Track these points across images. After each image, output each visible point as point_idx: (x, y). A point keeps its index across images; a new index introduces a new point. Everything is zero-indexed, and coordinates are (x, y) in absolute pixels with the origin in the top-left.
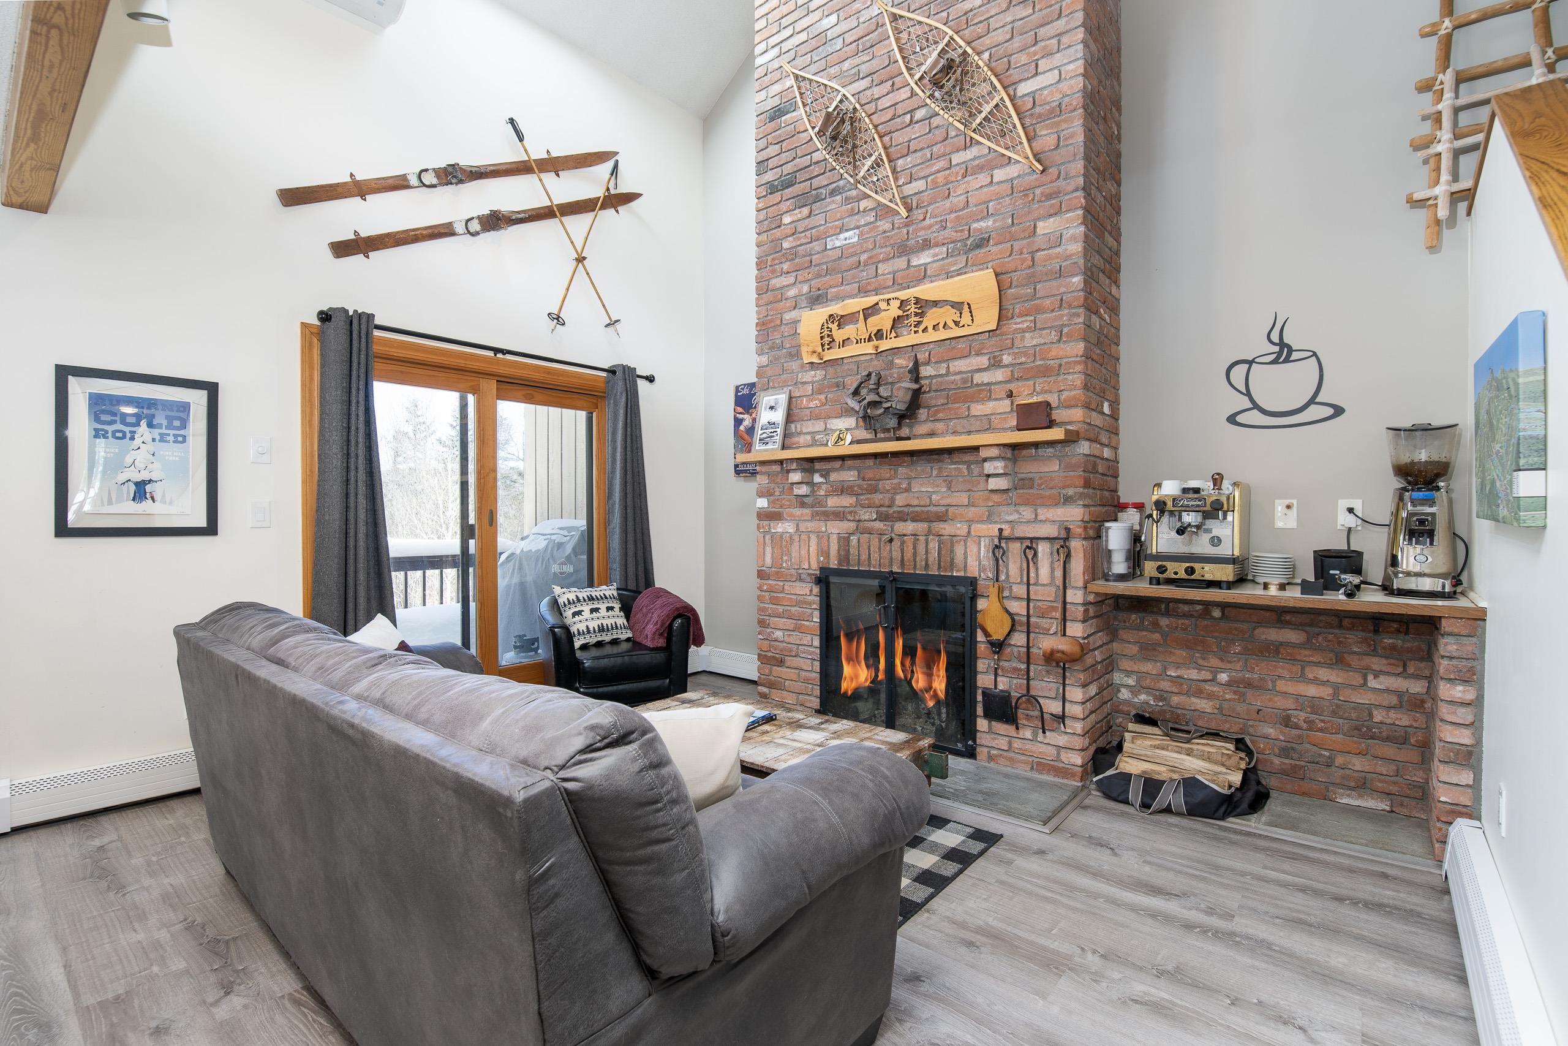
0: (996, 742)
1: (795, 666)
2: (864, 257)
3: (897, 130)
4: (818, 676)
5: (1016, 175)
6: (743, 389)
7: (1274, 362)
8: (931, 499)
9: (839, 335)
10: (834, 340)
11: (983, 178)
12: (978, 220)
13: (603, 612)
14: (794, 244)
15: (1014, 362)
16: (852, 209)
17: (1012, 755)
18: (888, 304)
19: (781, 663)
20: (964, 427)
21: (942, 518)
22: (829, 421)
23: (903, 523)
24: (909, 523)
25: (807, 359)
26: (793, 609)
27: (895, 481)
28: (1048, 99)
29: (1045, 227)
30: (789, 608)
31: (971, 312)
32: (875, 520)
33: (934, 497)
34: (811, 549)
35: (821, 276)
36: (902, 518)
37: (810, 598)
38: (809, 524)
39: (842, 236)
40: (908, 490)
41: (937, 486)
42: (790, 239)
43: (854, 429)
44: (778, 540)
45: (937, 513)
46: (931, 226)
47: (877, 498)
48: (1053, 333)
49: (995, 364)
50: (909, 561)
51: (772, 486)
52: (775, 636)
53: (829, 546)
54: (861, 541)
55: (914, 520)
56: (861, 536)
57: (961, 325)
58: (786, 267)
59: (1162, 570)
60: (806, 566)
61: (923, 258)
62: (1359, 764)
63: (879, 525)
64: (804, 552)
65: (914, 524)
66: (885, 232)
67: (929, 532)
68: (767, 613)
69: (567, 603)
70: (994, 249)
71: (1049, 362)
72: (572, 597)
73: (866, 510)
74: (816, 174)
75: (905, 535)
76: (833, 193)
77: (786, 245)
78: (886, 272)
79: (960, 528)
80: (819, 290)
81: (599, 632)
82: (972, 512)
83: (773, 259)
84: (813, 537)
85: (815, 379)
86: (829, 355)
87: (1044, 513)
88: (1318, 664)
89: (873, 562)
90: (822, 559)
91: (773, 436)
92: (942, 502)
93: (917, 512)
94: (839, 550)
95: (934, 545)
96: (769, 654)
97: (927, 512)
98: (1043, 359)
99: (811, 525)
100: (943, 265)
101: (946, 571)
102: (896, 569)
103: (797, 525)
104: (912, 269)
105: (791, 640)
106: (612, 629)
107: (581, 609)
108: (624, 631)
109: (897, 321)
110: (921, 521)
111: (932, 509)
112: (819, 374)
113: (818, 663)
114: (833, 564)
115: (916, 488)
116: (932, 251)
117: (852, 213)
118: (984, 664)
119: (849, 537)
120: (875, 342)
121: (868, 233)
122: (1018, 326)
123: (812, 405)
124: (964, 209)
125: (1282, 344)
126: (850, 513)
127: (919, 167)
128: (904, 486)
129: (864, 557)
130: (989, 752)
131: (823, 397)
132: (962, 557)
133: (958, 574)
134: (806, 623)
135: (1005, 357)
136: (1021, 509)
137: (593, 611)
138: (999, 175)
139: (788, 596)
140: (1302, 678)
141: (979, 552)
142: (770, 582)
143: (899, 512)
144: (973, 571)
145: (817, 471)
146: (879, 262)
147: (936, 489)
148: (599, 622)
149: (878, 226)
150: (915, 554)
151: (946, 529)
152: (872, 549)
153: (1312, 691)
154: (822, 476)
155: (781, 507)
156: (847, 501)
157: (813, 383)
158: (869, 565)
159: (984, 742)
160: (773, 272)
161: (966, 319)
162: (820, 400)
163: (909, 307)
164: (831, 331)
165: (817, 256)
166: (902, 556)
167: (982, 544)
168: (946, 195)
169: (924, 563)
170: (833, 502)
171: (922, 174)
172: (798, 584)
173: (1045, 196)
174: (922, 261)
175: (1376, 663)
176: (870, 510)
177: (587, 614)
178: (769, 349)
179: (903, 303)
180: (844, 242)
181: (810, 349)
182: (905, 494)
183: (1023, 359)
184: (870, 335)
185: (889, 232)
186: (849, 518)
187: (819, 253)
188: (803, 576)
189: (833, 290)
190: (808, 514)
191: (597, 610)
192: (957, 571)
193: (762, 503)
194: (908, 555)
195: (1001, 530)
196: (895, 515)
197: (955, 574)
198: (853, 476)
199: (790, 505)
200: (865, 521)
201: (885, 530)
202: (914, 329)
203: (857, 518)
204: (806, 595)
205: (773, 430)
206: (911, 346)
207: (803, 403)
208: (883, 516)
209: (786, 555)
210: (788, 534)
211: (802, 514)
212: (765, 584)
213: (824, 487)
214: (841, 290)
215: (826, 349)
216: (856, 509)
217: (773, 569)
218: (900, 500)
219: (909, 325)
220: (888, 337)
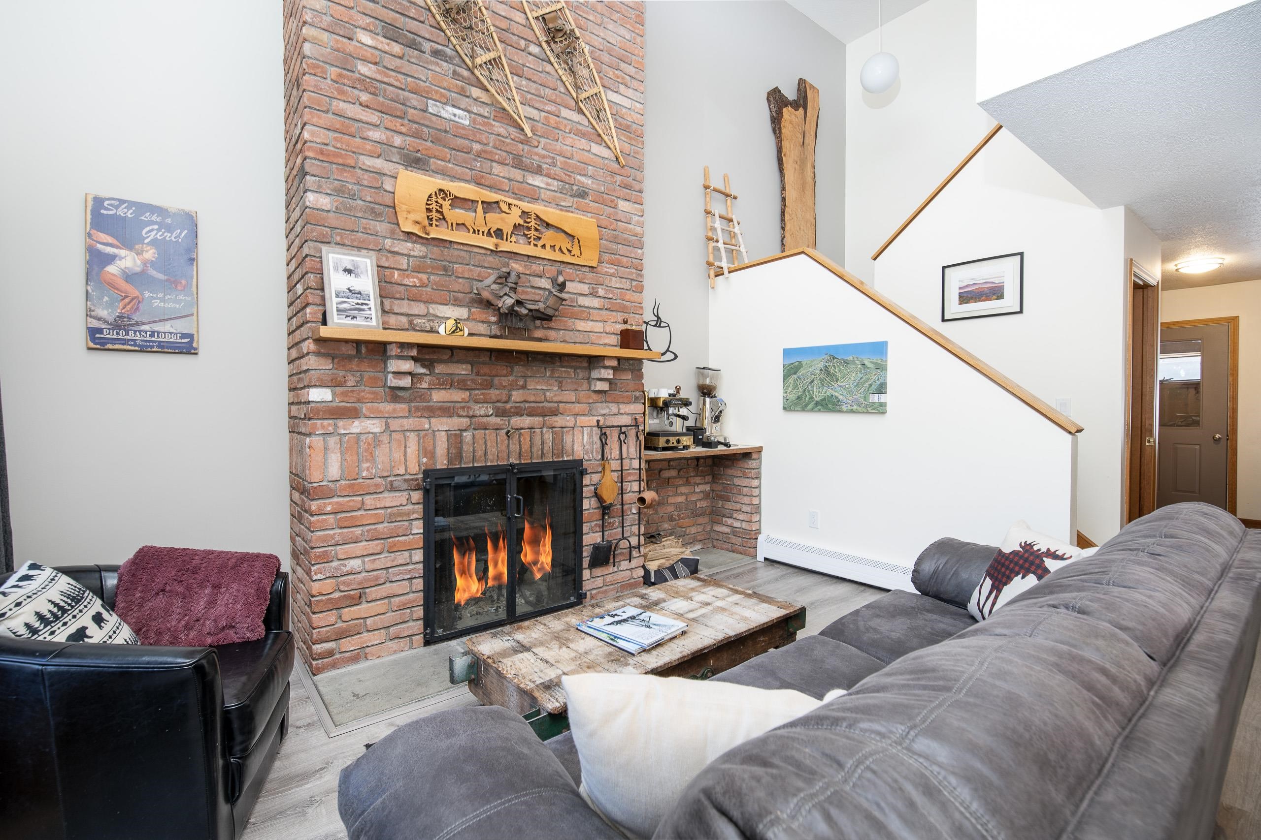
0: (596, 583)
1: (385, 595)
2: (476, 147)
3: (511, 46)
4: (421, 595)
5: (606, 156)
6: (117, 207)
7: (655, 326)
8: (545, 396)
9: (456, 215)
10: (444, 219)
11: (583, 143)
12: (580, 175)
14: (379, 77)
15: (605, 296)
16: (462, 88)
17: (605, 588)
18: (510, 208)
19: (357, 600)
20: (571, 338)
21: (555, 413)
22: (434, 306)
23: (518, 418)
24: (525, 417)
25: (408, 227)
26: (380, 527)
27: (511, 378)
28: (625, 117)
29: (623, 205)
30: (373, 527)
31: (580, 246)
32: (492, 415)
33: (548, 394)
34: (408, 450)
35: (421, 138)
36: (519, 412)
37: (406, 508)
38: (405, 421)
39: (450, 109)
40: (524, 387)
41: (551, 385)
42: (373, 67)
43: (465, 320)
44: (351, 445)
45: (550, 408)
46: (544, 157)
47: (494, 393)
48: (628, 283)
49: (593, 294)
50: (526, 452)
51: (342, 373)
52: (348, 568)
53: (434, 444)
54: (477, 437)
55: (530, 415)
56: (476, 432)
57: (572, 254)
58: (364, 97)
59: (668, 441)
60: (402, 472)
61: (537, 181)
62: (693, 530)
63: (494, 420)
64: (398, 455)
65: (530, 418)
66: (499, 135)
67: (544, 423)
68: (333, 542)
70: (592, 204)
71: (625, 303)
73: (481, 405)
74: (412, 15)
75: (522, 429)
76: (436, 53)
77: (364, 69)
78: (502, 175)
79: (569, 421)
80: (418, 151)
82: (577, 407)
83: (340, 75)
84: (412, 437)
85: (412, 253)
86: (435, 233)
87: (624, 408)
88: (681, 485)
89: (490, 457)
90: (425, 460)
91: (363, 310)
92: (555, 399)
93: (533, 407)
94: (448, 449)
95: (548, 436)
96: (337, 595)
97: (543, 407)
98: (622, 300)
99: (408, 423)
100: (555, 197)
101: (558, 457)
102: (514, 460)
103: (387, 424)
104: (526, 185)
105: (378, 565)
109: (516, 227)
110: (536, 416)
111: (547, 405)
112: (419, 250)
113: (421, 581)
114: (441, 463)
115: (531, 385)
116: (545, 179)
117: (463, 93)
118: (587, 526)
119: (461, 436)
121: (480, 124)
122: (608, 270)
123: (407, 281)
124: (569, 159)
125: (657, 316)
126: (463, 408)
127: (534, 97)
128: (521, 383)
129: (480, 453)
130: (591, 594)
131: (424, 277)
132: (571, 444)
133: (569, 459)
134: (400, 539)
135: (600, 290)
136: (610, 405)
138: (596, 149)
139: (370, 512)
140: (677, 494)
141: (583, 439)
142: (336, 499)
143: (516, 407)
144: (578, 454)
145: (422, 361)
146: (494, 161)
147: (549, 388)
149: (493, 126)
150: (531, 446)
151: (559, 421)
152: (489, 444)
153: (680, 499)
154: (424, 366)
155: (359, 401)
156: (458, 395)
157: (409, 256)
158: (486, 461)
159: (588, 588)
160: (341, 92)
161: (576, 251)
162: (420, 280)
163: (529, 220)
164: (441, 207)
165: (414, 111)
166: (520, 449)
167: (585, 433)
168: (557, 138)
169: (540, 452)
170: (438, 396)
171: (537, 105)
172: (386, 494)
173: (624, 184)
174: (536, 183)
175: (698, 480)
176: (485, 405)
178: (335, 190)
179: (525, 214)
180: (453, 118)
181: (413, 217)
182: (521, 391)
183: (611, 296)
184: (489, 230)
185: (503, 137)
186: (461, 413)
187: (415, 108)
188: (396, 484)
189: (439, 162)
190: (402, 410)
192: (567, 456)
193: (323, 395)
194: (526, 447)
195: (598, 421)
196: (512, 410)
197: (566, 459)
198: (466, 370)
199: (374, 399)
200: (480, 416)
201: (503, 425)
202: (533, 242)
203: (471, 413)
204: (401, 505)
205: (360, 302)
206: (528, 256)
207: (393, 276)
208: (500, 411)
209: (367, 461)
210: (371, 435)
211: (394, 410)
212: (330, 503)
213: (427, 378)
214: (448, 167)
215: (434, 225)
216: (468, 404)
217: (343, 482)
218: (517, 396)
219: (529, 236)
220: (509, 240)
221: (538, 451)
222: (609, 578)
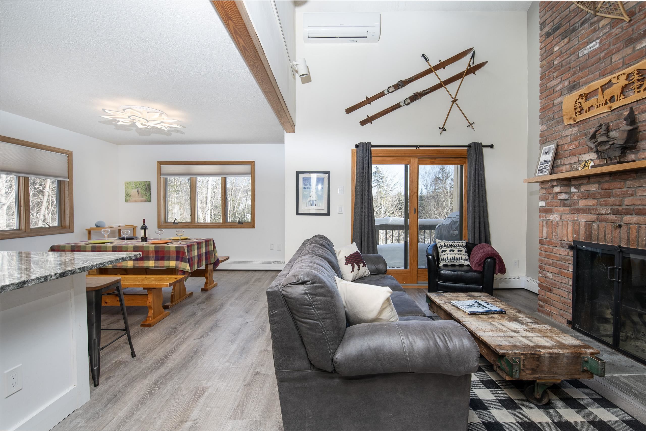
1: (558, 294)
2: (603, 55)
4: (571, 301)
10: (583, 109)
13: (456, 252)
14: (560, 60)
16: (595, 29)
18: (618, 79)
19: (550, 290)
22: (581, 156)
23: (630, 216)
24: (634, 216)
25: (567, 123)
26: (558, 262)
27: (624, 189)
30: (556, 261)
32: (610, 214)
34: (568, 230)
35: (576, 73)
36: (629, 212)
37: (567, 257)
39: (589, 47)
40: (633, 195)
42: (558, 58)
43: (594, 159)
44: (550, 224)
47: (611, 200)
50: (633, 240)
51: (547, 194)
52: (547, 276)
53: (579, 228)
54: (600, 226)
55: (637, 214)
56: (600, 223)
58: (555, 74)
60: (566, 239)
61: (644, 43)
63: (612, 217)
64: (564, 231)
65: (637, 217)
66: (616, 35)
68: (544, 263)
69: (440, 246)
73: (603, 208)
74: (572, 17)
75: (631, 224)
76: (582, 24)
77: (555, 63)
78: (617, 59)
80: (575, 81)
81: (453, 260)
83: (549, 72)
84: (570, 223)
85: (572, 133)
86: (580, 118)
89: (607, 240)
90: (575, 235)
91: (546, 168)
93: (640, 209)
94: (585, 231)
96: (544, 285)
99: (568, 216)
102: (623, 245)
103: (561, 216)
104: (636, 52)
105: (556, 279)
106: (459, 259)
107: (446, 249)
108: (466, 261)
110: (643, 215)
112: (575, 129)
113: (571, 295)
114: (582, 239)
115: (639, 193)
117: (595, 31)
119: (592, 224)
120: (610, 104)
121: (605, 39)
123: (570, 148)
126: (593, 209)
128: (630, 192)
129: (601, 236)
131: (576, 143)
134: (565, 271)
137: (451, 251)
139: (555, 255)
142: (546, 246)
143: (626, 209)
145: (573, 186)
146: (613, 54)
148: (453, 256)
149: (612, 33)
150: (638, 237)
152: (607, 232)
154: (576, 188)
155: (552, 206)
156: (591, 202)
157: (570, 135)
158: (605, 241)
160: (549, 79)
162: (575, 145)
163: (633, 77)
164: (581, 104)
165: (573, 63)
166: (628, 237)
170: (582, 203)
172: (561, 249)
174: (644, 45)
176: (606, 207)
177: (448, 252)
178: (547, 121)
179: (628, 75)
180: (590, 50)
181: (568, 117)
182: (632, 198)
184: (606, 101)
185: (619, 34)
186: (592, 212)
187: (574, 61)
188: (564, 245)
189: (583, 79)
190: (567, 210)
191: (453, 251)
193: (542, 204)
194: (633, 236)
196: (623, 211)
198: (595, 187)
199: (557, 205)
200: (603, 214)
201: (616, 220)
202: (636, 90)
203: (597, 212)
204: (565, 255)
205: (546, 165)
206: (637, 101)
207: (565, 148)
208: (615, 211)
209: (555, 232)
210: (556, 221)
211: (564, 210)
212: (543, 247)
213: (577, 194)
214: (588, 78)
215: (578, 115)
216: (597, 207)
217: (548, 240)
218: (627, 201)
220: (619, 99)
221: (643, 241)
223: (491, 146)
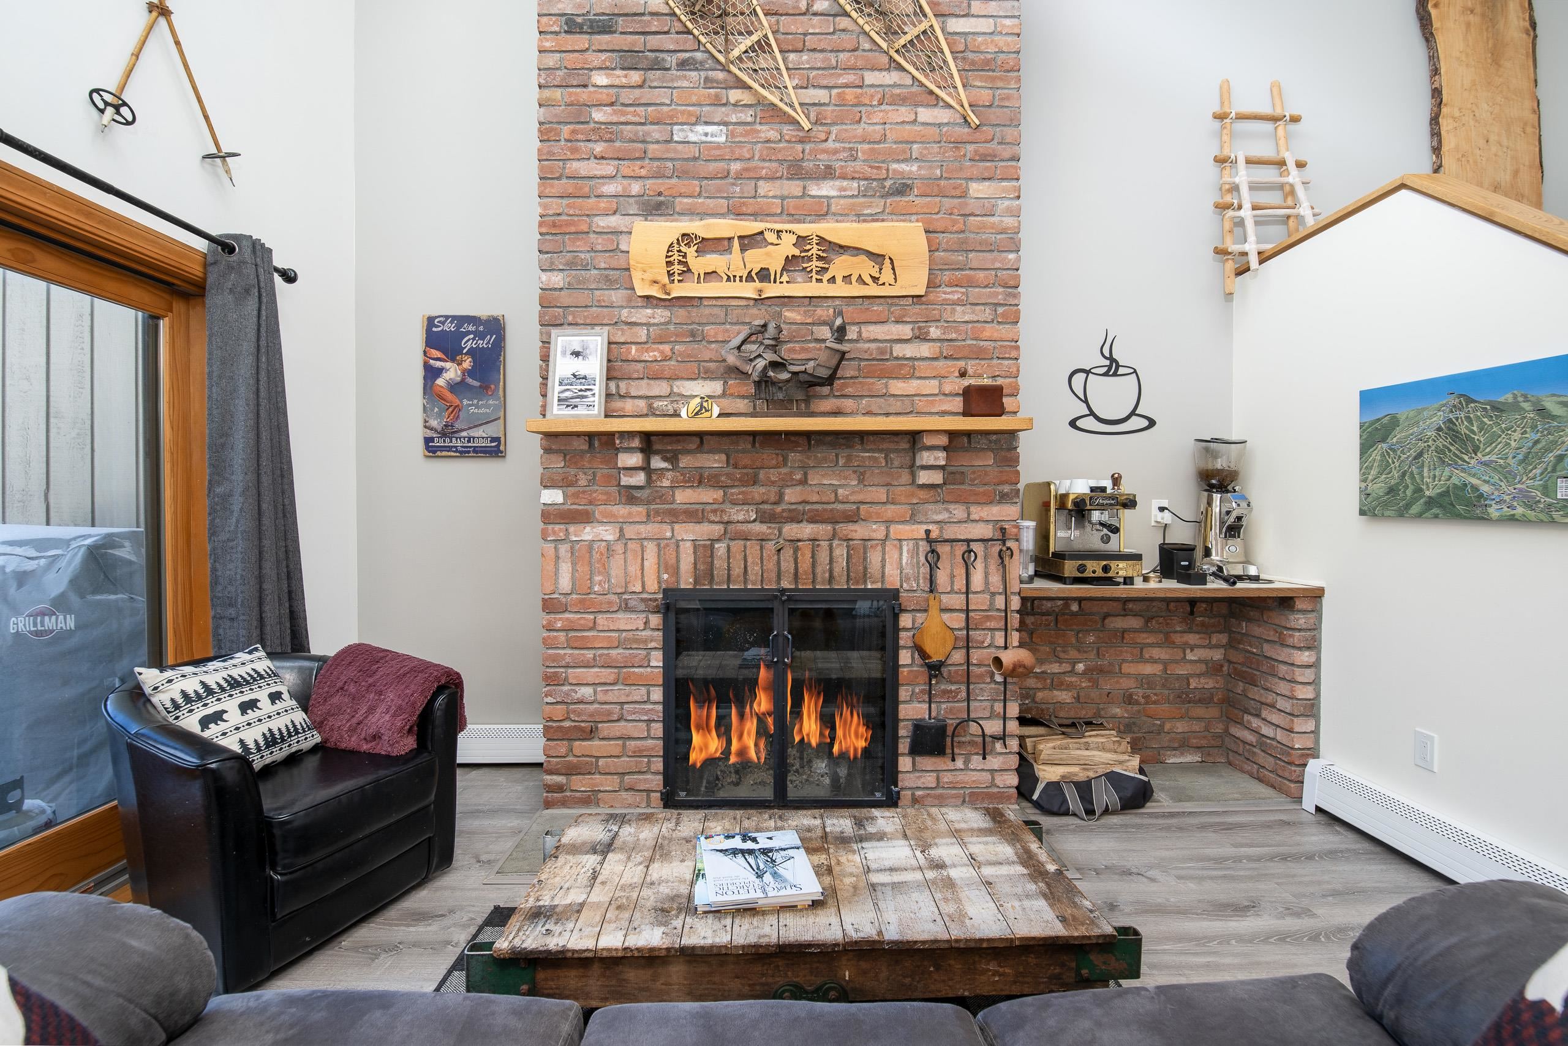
0: (922, 780)
1: (618, 734)
2: (735, 167)
3: (787, 14)
4: (660, 743)
5: (946, 121)
6: (443, 323)
7: (1106, 374)
8: (836, 494)
9: (700, 264)
10: (689, 270)
11: (904, 113)
12: (898, 161)
13: (265, 704)
14: (615, 119)
15: (943, 337)
16: (717, 96)
17: (940, 791)
18: (779, 237)
19: (590, 733)
20: (880, 408)
21: (853, 518)
22: (678, 383)
23: (794, 526)
24: (804, 525)
25: (642, 290)
26: (613, 652)
27: (784, 470)
28: (983, 48)
29: (977, 189)
30: (606, 652)
31: (893, 269)
32: (754, 521)
33: (840, 491)
34: (646, 563)
35: (664, 176)
36: (795, 517)
37: (644, 633)
38: (642, 528)
39: (700, 129)
40: (804, 482)
41: (846, 478)
42: (608, 109)
43: (719, 397)
44: (583, 554)
45: (844, 512)
46: (836, 152)
47: (758, 492)
48: (988, 311)
49: (921, 337)
50: (805, 572)
51: (573, 471)
52: (579, 695)
53: (678, 557)
54: (733, 549)
55: (812, 521)
56: (732, 544)
57: (880, 282)
58: (599, 148)
59: (1082, 569)
60: (638, 589)
61: (826, 189)
62: (1181, 727)
63: (759, 527)
64: (634, 569)
65: (812, 526)
66: (768, 141)
67: (834, 535)
68: (563, 663)
69: (180, 701)
70: (918, 200)
71: (982, 343)
72: (192, 685)
73: (739, 508)
74: (654, 29)
75: (799, 540)
76: (683, 65)
77: (598, 115)
78: (771, 194)
79: (877, 531)
80: (660, 194)
81: (268, 746)
82: (890, 511)
83: (573, 132)
84: (651, 548)
85: (652, 321)
86: (678, 291)
87: (977, 512)
88: (1151, 645)
89: (751, 577)
90: (666, 576)
91: (586, 397)
92: (852, 498)
93: (817, 510)
94: (695, 564)
95: (840, 552)
96: (567, 724)
97: (832, 510)
98: (976, 339)
99: (646, 529)
100: (853, 205)
101: (857, 583)
102: (786, 584)
103: (621, 530)
104: (808, 199)
105: (610, 697)
106: (290, 736)
107: (218, 707)
108: (309, 734)
109: (790, 261)
110: (822, 522)
111: (840, 507)
112: (661, 315)
113: (660, 726)
114: (686, 582)
115: (814, 479)
116: (838, 183)
117: (717, 103)
118: (907, 691)
119: (711, 545)
120: (758, 284)
121: (741, 135)
122: (948, 296)
123: (647, 357)
124: (879, 142)
125: (1112, 359)
126: (714, 511)
127: (820, 72)
128: (798, 477)
129: (737, 571)
130: (913, 795)
131: (666, 348)
132: (879, 564)
133: (875, 586)
134: (636, 670)
135: (932, 330)
136: (952, 507)
137: (245, 707)
138: (925, 114)
139: (602, 634)
140: (1141, 659)
141: (901, 559)
142: (567, 615)
143: (790, 511)
144: (893, 580)
145: (657, 452)
146: (761, 178)
147: (843, 482)
148: (263, 728)
149: (759, 131)
150: (814, 565)
151: (858, 531)
152: (750, 560)
153: (1148, 669)
154: (665, 459)
155: (591, 503)
156: (708, 495)
157: (648, 325)
158: (745, 583)
159: (907, 784)
160: (574, 150)
161: (887, 276)
162: (662, 352)
163: (809, 247)
164: (685, 256)
165: (655, 146)
166: (796, 569)
167: (905, 549)
168: (857, 118)
169: (827, 575)
170: (684, 497)
171: (825, 82)
172: (620, 615)
173: (980, 155)
174: (824, 193)
175: (1192, 638)
176: (746, 508)
177: (234, 716)
178: (567, 264)
179: (801, 240)
180: (704, 138)
181: (649, 276)
182: (799, 488)
183: (954, 336)
184: (750, 272)
185: (774, 142)
186: (713, 518)
187: (658, 142)
188: (632, 603)
189: (685, 200)
190: (639, 513)
191: (252, 705)
192: (873, 583)
193: (553, 496)
194: (805, 565)
195: (928, 532)
196: (784, 514)
197: (869, 587)
198: (719, 461)
199: (606, 500)
200: (738, 522)
201: (770, 534)
202: (815, 276)
203: (726, 519)
204: (637, 629)
205: (583, 388)
206: (810, 297)
207: (630, 353)
208: (766, 515)
209: (599, 573)
210: (604, 544)
211: (630, 514)
212: (560, 619)
213: (669, 475)
214: (697, 202)
215: (676, 281)
216: (723, 506)
217: (574, 596)
218: (792, 495)
219: (808, 269)
220: (778, 281)
221: (824, 572)
222: (946, 778)
223: (289, 277)
